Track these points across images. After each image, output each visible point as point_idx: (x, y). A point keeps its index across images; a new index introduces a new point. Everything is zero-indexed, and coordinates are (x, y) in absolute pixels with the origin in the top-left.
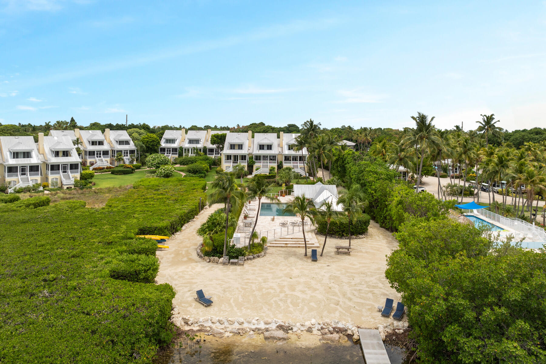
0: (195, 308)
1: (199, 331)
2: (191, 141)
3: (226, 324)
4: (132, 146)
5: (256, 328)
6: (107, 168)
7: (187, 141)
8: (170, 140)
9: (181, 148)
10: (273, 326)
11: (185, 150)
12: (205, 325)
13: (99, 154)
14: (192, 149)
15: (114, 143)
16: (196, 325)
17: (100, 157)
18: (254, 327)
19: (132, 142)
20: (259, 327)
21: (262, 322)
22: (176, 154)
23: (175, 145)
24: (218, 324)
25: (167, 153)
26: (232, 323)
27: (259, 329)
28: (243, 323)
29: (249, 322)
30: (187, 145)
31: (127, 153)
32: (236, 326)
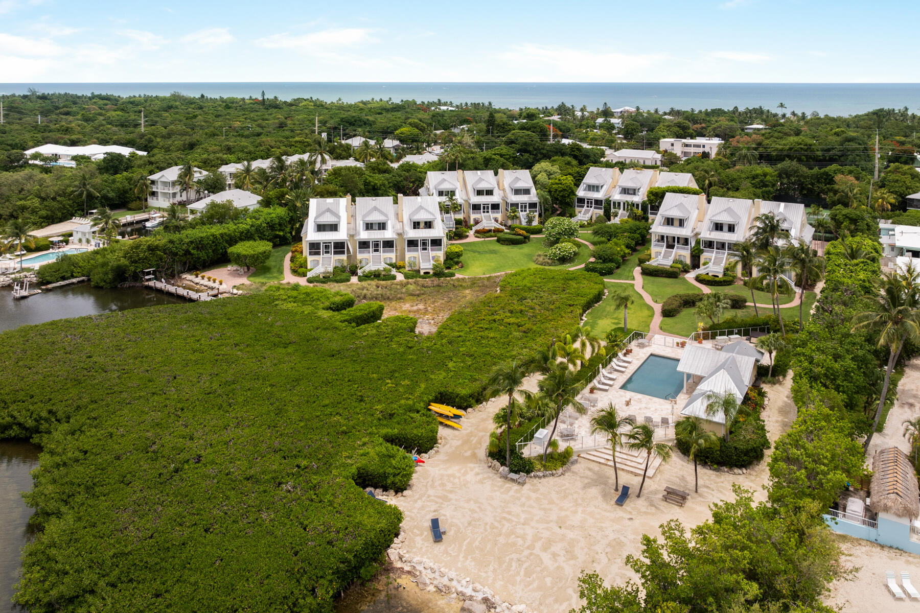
0: (423, 540)
1: (409, 572)
2: (625, 191)
3: (437, 575)
4: (533, 197)
5: (461, 592)
6: (494, 231)
7: (618, 190)
8: (594, 186)
9: (608, 202)
10: (480, 596)
11: (614, 203)
12: (417, 568)
13: (486, 208)
14: (624, 204)
15: (508, 190)
16: (409, 564)
17: (488, 212)
18: (460, 589)
19: (533, 191)
20: (465, 591)
21: (471, 586)
22: (601, 209)
23: (599, 195)
24: (429, 571)
25: (588, 207)
26: (442, 575)
27: (463, 595)
28: (452, 580)
29: (459, 582)
30: (617, 197)
31: (525, 207)
32: (445, 581)
